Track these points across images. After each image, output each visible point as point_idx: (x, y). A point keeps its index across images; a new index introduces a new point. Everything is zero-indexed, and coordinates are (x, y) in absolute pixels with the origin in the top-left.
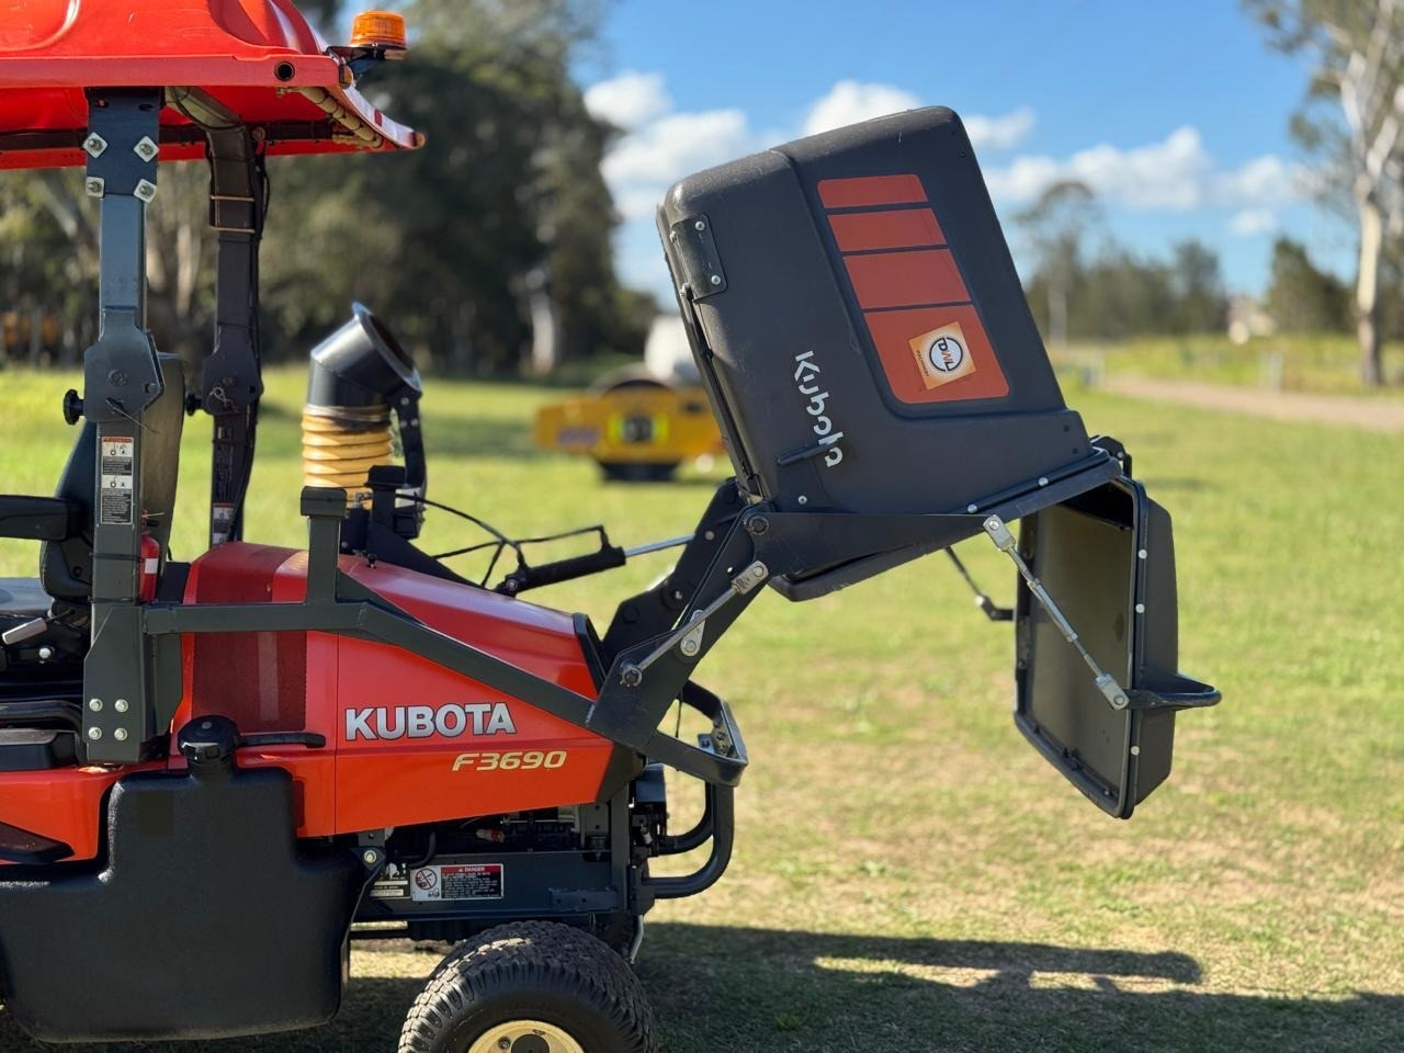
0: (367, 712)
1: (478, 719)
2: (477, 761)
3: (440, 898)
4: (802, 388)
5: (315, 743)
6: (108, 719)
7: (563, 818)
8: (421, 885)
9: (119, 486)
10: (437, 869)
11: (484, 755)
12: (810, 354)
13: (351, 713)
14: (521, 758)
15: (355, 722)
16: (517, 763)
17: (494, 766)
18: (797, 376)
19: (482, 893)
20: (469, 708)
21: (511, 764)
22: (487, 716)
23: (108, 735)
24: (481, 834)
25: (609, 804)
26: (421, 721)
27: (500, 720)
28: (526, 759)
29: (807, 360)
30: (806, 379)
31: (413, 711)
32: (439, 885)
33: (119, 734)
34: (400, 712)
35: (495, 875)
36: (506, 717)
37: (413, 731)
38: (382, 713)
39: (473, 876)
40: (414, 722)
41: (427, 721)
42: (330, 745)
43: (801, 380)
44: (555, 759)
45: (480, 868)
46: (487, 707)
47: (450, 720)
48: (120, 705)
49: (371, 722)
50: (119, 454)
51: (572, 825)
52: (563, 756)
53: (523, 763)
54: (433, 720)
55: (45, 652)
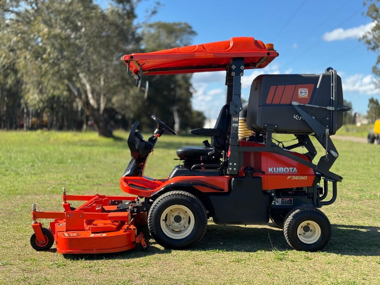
0: (272, 168)
1: (291, 170)
2: (292, 178)
3: (281, 205)
4: (300, 119)
5: (264, 173)
6: (233, 166)
7: (304, 190)
8: (277, 202)
9: (235, 126)
10: (280, 199)
11: (293, 176)
12: (294, 115)
13: (269, 168)
14: (299, 177)
15: (270, 170)
16: (298, 178)
17: (294, 179)
18: (297, 119)
19: (289, 204)
20: (289, 168)
21: (297, 178)
22: (293, 170)
23: (233, 169)
24: (289, 192)
25: (313, 187)
26: (281, 170)
27: (295, 170)
28: (300, 178)
29: (295, 116)
30: (298, 118)
31: (280, 168)
32: (281, 202)
33: (235, 169)
34: (278, 168)
35: (291, 200)
36: (296, 170)
37: (280, 172)
38: (275, 168)
39: (287, 201)
40: (280, 170)
41: (282, 170)
42: (266, 174)
43: (298, 119)
44: (305, 178)
45: (288, 199)
46: (293, 168)
47: (286, 170)
48: (235, 164)
49: (273, 170)
50: (236, 120)
51: (306, 191)
52: (306, 177)
53: (299, 178)
54: (283, 170)
55: (213, 157)
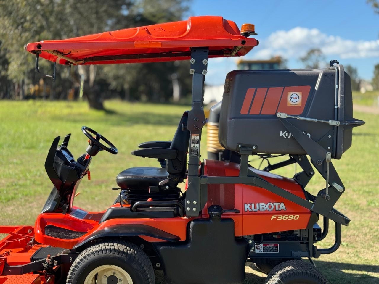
0: (250, 204)
1: (277, 206)
2: (277, 218)
3: (262, 252)
5: (237, 212)
6: (192, 206)
7: (295, 233)
8: (258, 249)
10: (262, 245)
11: (279, 216)
13: (246, 205)
14: (288, 217)
15: (247, 207)
17: (281, 219)
19: (273, 251)
20: (274, 204)
21: (285, 218)
22: (279, 206)
23: (191, 209)
24: (274, 236)
25: (308, 229)
26: (263, 207)
27: (282, 207)
29: (282, 133)
30: (287, 135)
31: (261, 204)
32: (262, 249)
33: (194, 209)
34: (257, 204)
35: (277, 247)
36: (284, 206)
37: (261, 209)
38: (253, 205)
39: (271, 247)
40: (261, 207)
41: (264, 207)
42: (241, 213)
44: (296, 217)
45: (273, 245)
46: (279, 204)
47: (270, 206)
48: (195, 202)
49: (251, 207)
50: (196, 139)
51: (297, 234)
52: (298, 216)
54: (266, 206)
55: (167, 187)
